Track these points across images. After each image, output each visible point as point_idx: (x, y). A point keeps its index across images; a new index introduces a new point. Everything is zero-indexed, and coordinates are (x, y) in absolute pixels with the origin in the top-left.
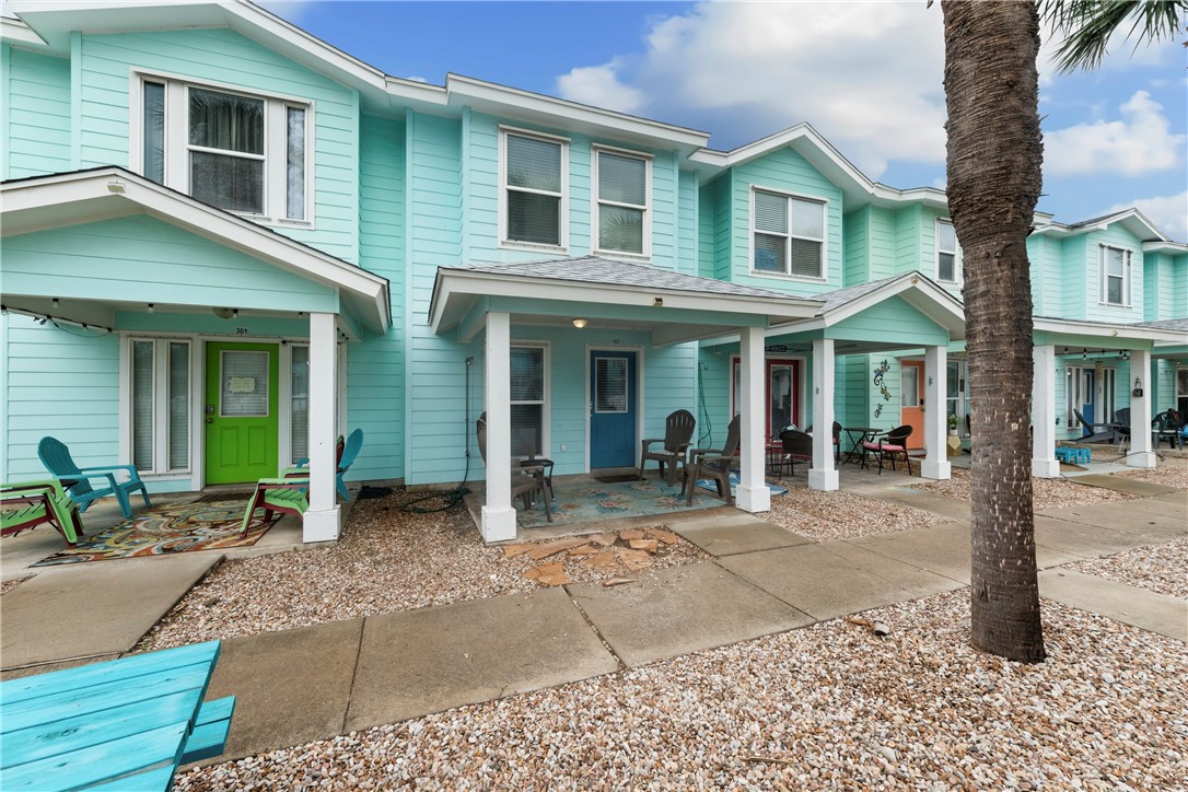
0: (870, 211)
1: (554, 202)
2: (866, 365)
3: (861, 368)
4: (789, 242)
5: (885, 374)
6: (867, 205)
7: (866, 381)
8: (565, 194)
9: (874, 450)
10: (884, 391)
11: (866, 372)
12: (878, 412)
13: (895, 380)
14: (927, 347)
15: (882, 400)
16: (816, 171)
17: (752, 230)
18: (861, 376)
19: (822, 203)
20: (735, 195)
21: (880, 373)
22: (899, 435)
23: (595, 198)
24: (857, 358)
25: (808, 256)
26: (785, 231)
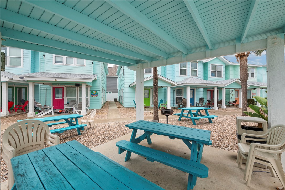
0: (230, 66)
1: (186, 70)
2: (229, 91)
3: (228, 91)
4: (217, 72)
5: (232, 92)
6: (229, 65)
7: (229, 93)
8: (187, 69)
9: (231, 104)
10: (232, 95)
11: (229, 92)
12: (231, 98)
13: (234, 93)
14: (239, 89)
15: (232, 97)
16: (221, 60)
17: (211, 70)
18: (228, 93)
19: (222, 65)
20: (208, 65)
21: (231, 92)
22: (235, 102)
23: (191, 69)
24: (228, 90)
25: (220, 74)
26: (216, 70)
